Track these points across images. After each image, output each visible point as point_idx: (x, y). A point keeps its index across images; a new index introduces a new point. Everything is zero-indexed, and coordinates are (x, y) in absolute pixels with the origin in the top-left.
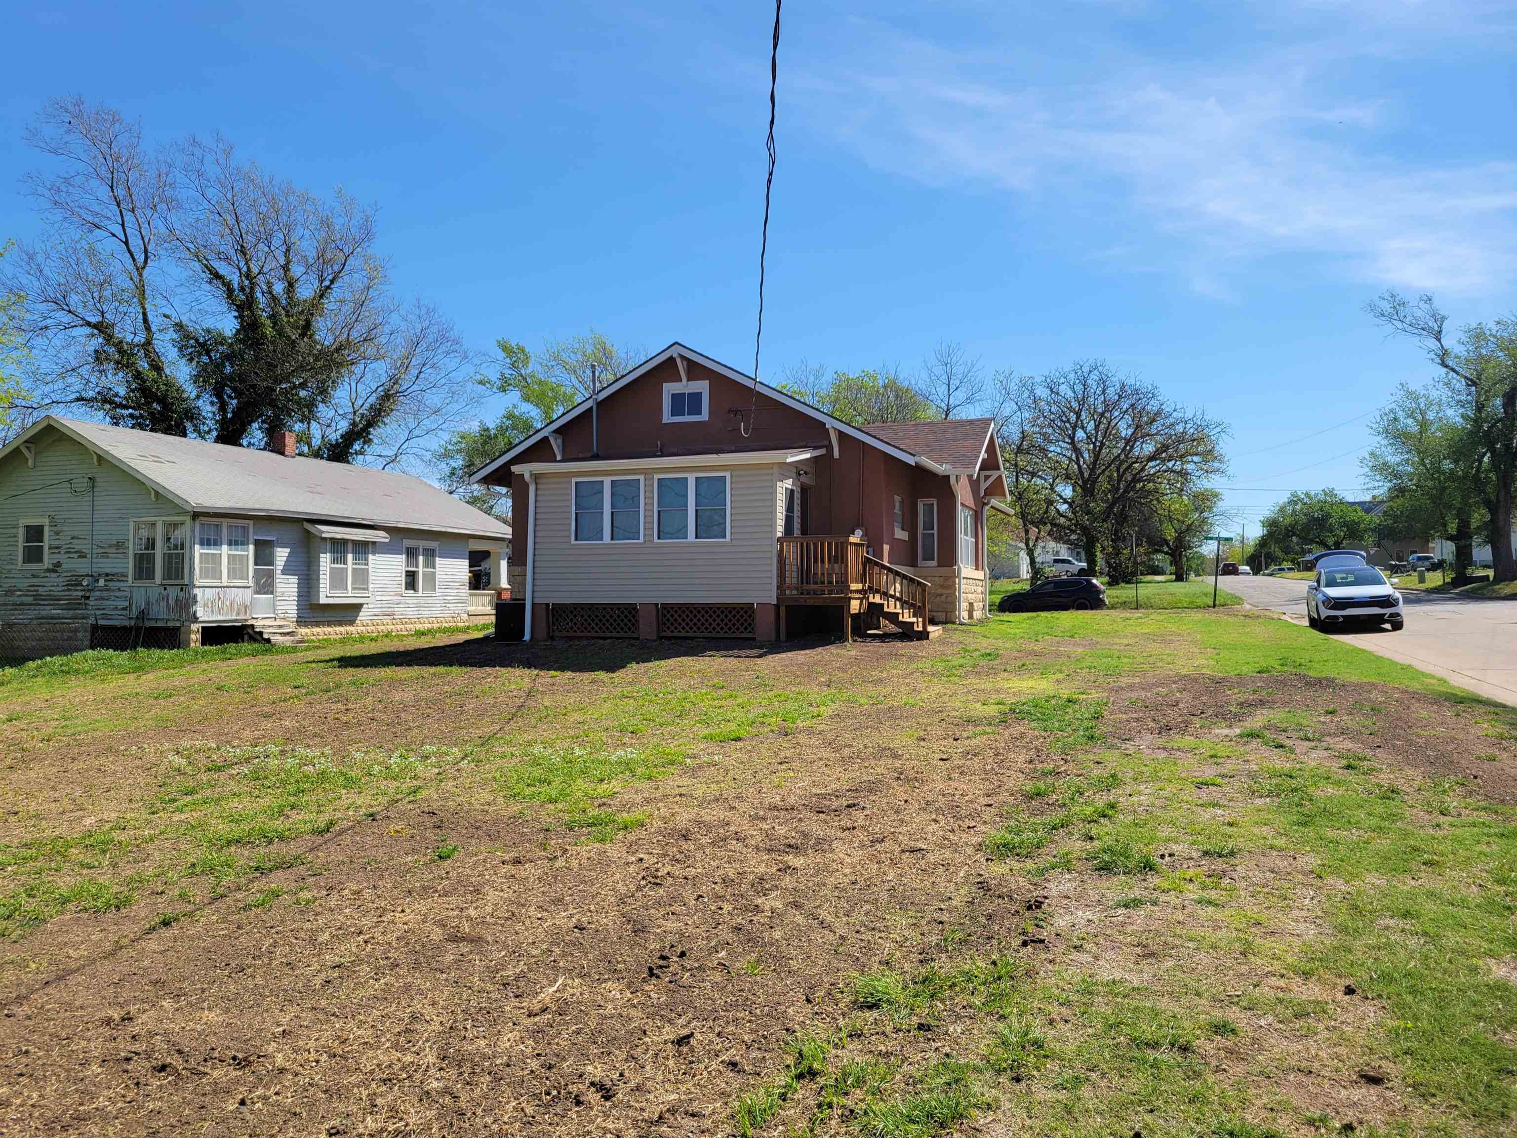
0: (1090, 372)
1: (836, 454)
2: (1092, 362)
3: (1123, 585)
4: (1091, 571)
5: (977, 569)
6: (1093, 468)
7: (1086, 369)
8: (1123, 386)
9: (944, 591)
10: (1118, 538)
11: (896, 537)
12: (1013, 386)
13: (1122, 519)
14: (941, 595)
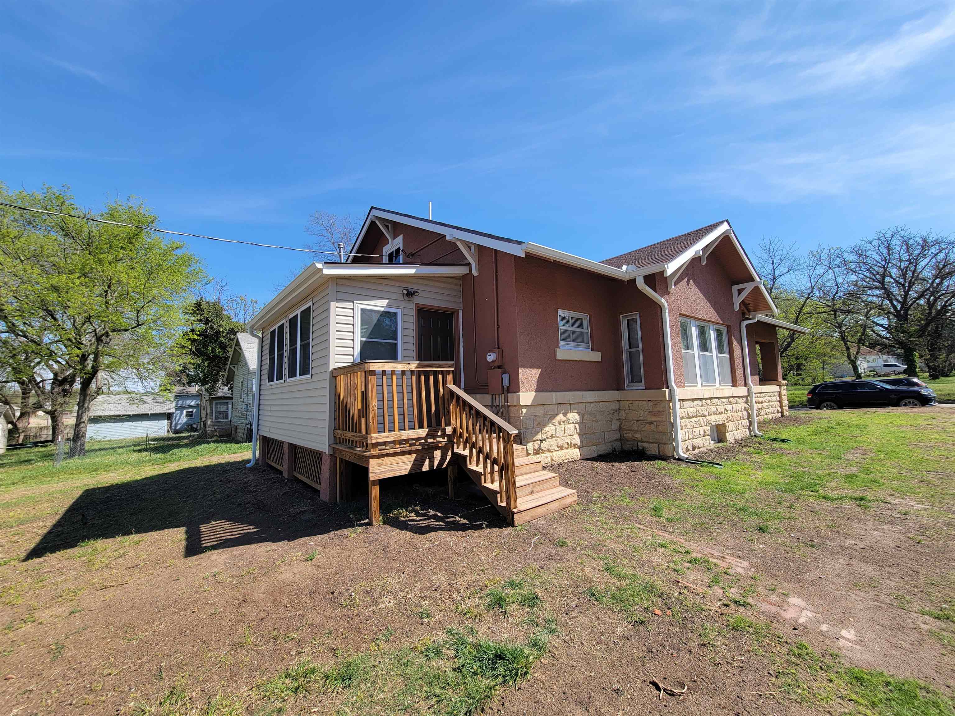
0: (892, 237)
1: (475, 272)
2: (894, 229)
3: (943, 378)
4: (911, 371)
5: (734, 385)
6: (904, 303)
7: (888, 235)
8: (925, 241)
9: (653, 418)
10: (933, 348)
11: (558, 358)
12: (824, 256)
13: (937, 335)
14: (651, 423)
